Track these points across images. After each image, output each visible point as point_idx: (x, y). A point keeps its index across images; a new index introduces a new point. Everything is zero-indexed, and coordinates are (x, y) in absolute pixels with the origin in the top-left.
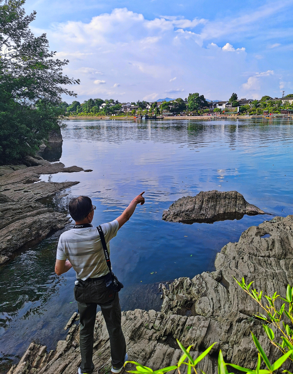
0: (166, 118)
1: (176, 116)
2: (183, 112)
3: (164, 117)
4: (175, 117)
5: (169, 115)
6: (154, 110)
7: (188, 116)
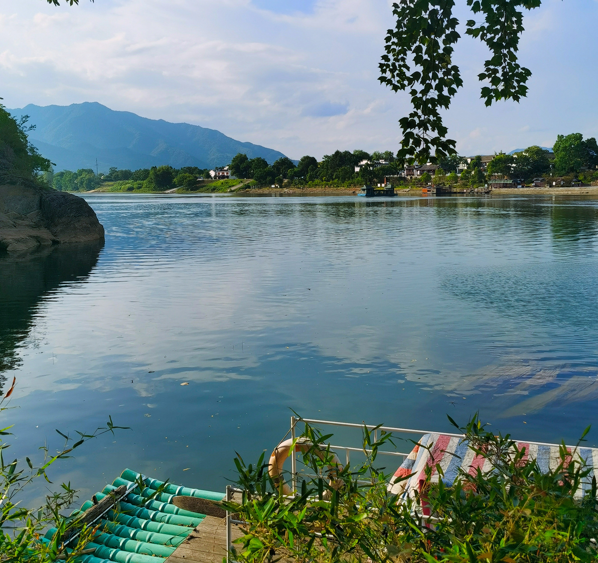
0: (495, 190)
1: (523, 187)
2: (541, 179)
3: (493, 189)
4: (520, 190)
5: (505, 186)
6: (473, 173)
7: (551, 186)
